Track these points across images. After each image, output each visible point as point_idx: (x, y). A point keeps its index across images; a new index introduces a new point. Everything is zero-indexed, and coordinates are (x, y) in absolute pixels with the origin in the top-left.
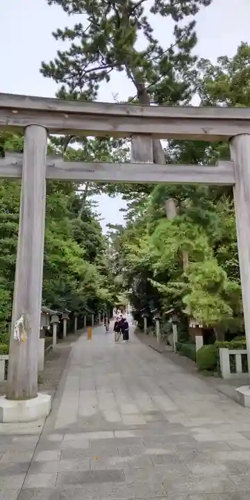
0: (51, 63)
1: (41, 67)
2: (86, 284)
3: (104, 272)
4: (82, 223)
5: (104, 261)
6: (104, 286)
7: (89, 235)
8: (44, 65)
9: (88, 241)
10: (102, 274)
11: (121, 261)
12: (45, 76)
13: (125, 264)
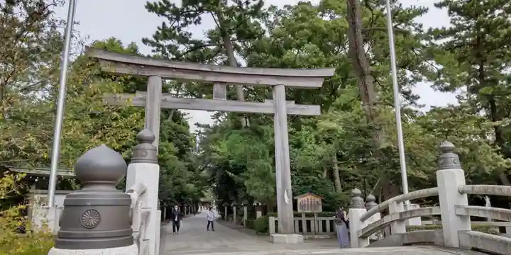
0: (155, 3)
1: (146, 4)
2: (174, 179)
3: (191, 168)
4: (174, 124)
5: (191, 159)
6: (191, 180)
7: (179, 135)
8: (148, 3)
9: (179, 140)
10: (189, 170)
11: (207, 159)
12: (149, 11)
13: (210, 161)
